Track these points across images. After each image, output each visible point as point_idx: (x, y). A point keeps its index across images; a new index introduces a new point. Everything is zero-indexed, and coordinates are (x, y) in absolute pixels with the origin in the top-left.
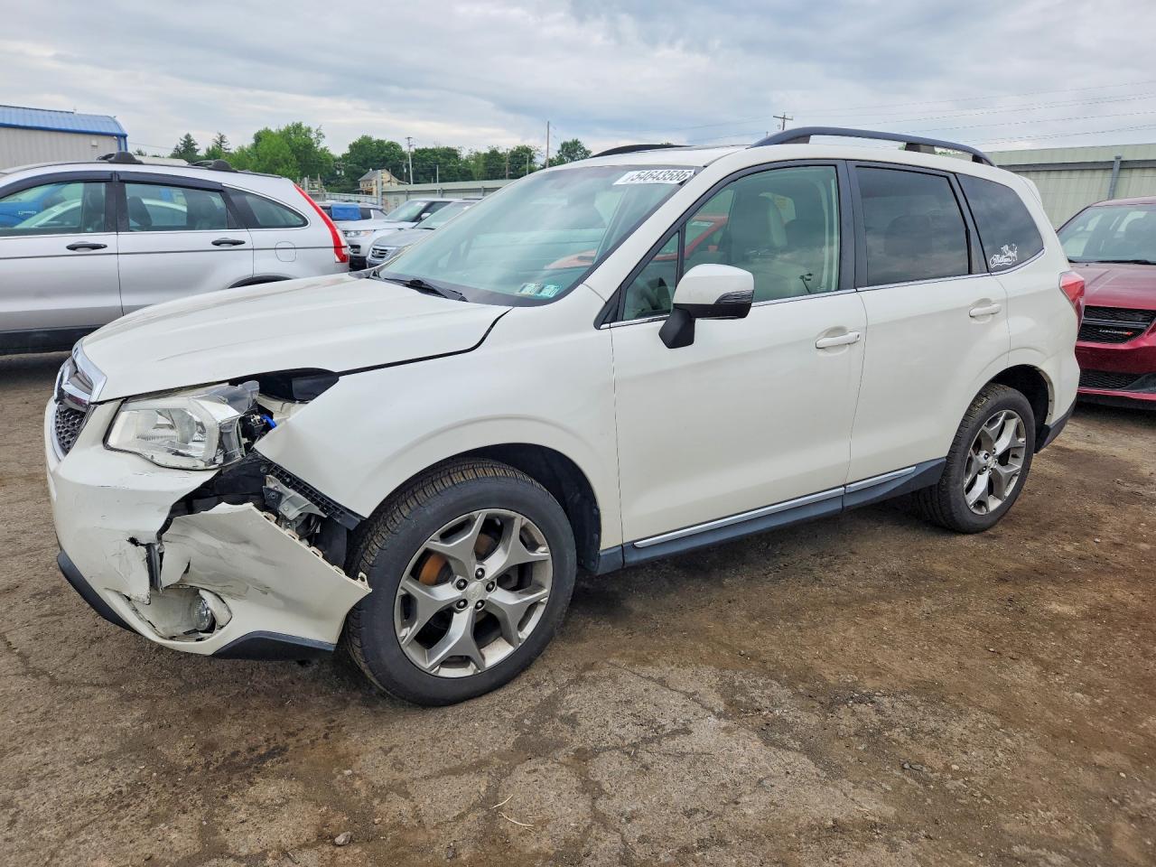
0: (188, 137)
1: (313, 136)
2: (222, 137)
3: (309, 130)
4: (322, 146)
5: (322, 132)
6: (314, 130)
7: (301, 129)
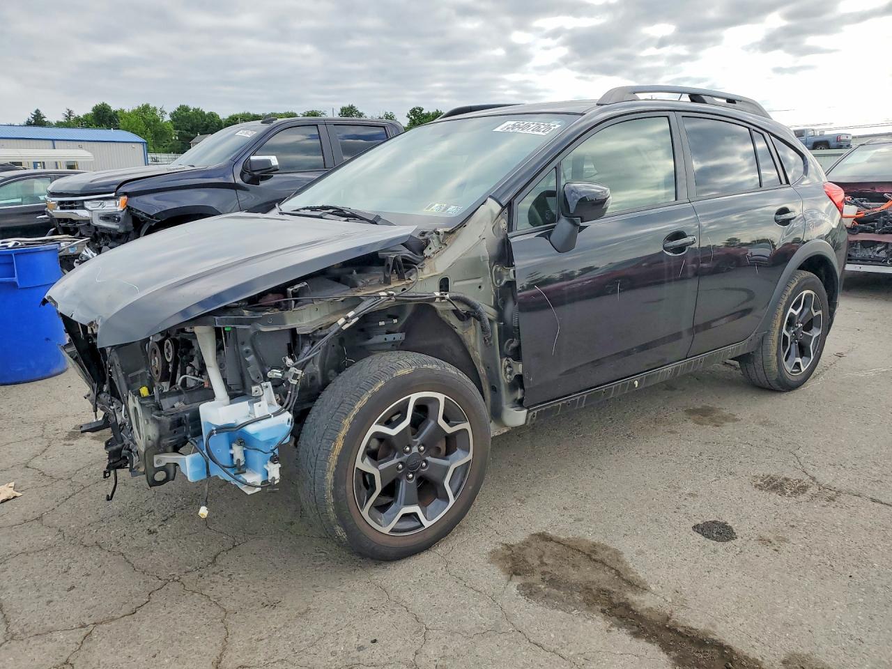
0: (37, 111)
5: (165, 110)
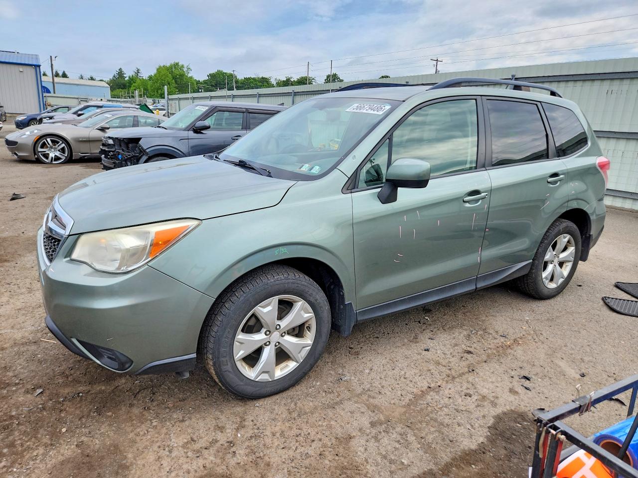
1: (185, 70)
2: (138, 70)
3: (183, 66)
4: (190, 75)
6: (185, 66)
7: (179, 65)
